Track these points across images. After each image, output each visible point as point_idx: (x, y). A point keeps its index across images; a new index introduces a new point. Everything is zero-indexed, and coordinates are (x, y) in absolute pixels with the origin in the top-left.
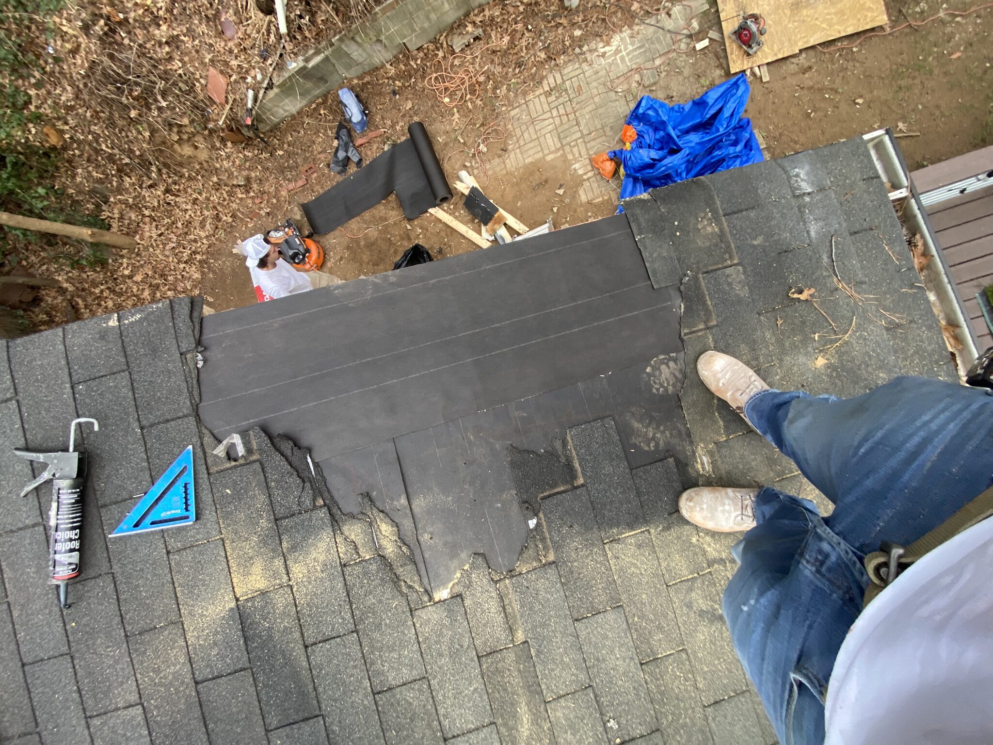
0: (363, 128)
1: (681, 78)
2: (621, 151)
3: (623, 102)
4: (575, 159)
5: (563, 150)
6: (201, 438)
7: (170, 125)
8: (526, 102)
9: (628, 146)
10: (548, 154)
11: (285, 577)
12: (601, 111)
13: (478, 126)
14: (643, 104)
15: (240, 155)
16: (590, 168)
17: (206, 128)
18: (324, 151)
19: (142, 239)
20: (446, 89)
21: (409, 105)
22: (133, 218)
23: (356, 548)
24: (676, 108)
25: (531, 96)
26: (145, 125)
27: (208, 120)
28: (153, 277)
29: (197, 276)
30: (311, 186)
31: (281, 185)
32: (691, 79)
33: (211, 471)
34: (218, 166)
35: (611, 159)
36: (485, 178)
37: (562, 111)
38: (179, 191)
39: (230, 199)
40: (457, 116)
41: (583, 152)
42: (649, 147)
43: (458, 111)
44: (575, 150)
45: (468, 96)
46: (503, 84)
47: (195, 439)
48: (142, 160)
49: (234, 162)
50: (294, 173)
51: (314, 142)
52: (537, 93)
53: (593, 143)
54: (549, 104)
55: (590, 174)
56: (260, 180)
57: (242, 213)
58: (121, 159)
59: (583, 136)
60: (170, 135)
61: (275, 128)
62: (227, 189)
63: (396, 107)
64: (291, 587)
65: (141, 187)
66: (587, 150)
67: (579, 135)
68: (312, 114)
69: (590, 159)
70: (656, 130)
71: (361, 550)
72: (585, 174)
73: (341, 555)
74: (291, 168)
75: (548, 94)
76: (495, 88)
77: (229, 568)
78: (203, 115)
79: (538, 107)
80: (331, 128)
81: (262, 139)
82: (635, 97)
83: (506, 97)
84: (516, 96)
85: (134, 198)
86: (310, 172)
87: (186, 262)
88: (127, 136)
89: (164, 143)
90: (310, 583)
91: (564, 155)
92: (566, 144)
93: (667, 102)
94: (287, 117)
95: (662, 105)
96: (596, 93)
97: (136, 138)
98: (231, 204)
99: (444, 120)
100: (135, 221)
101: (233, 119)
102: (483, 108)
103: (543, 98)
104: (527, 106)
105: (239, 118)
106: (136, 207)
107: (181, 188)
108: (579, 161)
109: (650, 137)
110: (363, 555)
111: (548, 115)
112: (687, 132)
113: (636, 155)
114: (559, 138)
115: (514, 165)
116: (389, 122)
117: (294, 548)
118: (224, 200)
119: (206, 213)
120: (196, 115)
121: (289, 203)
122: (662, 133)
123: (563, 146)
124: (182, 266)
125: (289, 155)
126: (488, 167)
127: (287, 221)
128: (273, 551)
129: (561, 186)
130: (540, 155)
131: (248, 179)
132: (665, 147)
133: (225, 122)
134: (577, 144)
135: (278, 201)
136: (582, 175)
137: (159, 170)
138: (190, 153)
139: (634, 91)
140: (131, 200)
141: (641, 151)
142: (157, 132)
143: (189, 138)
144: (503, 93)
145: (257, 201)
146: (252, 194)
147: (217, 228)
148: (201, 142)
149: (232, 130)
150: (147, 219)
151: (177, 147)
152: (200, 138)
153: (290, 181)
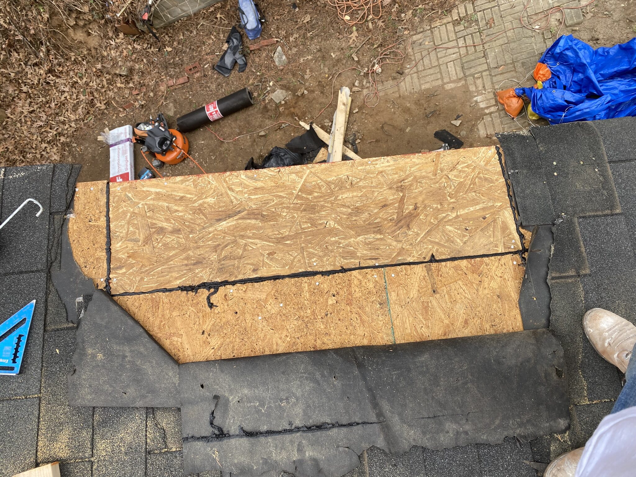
0: (255, 35)
1: (609, 21)
2: (531, 89)
3: (540, 39)
4: (477, 92)
5: (466, 80)
6: (47, 294)
7: (71, 11)
8: (431, 28)
9: (540, 85)
10: (448, 83)
11: (89, 451)
12: (513, 45)
13: (375, 46)
14: (562, 43)
15: (129, 46)
16: (493, 102)
17: (103, 17)
18: (213, 53)
19: (13, 113)
20: (348, 7)
21: (308, 18)
22: (10, 92)
23: (164, 437)
24: (600, 51)
25: (437, 24)
26: (46, 8)
27: (107, 11)
28: (13, 153)
29: (56, 157)
30: (191, 84)
31: (162, 80)
32: (622, 24)
33: (48, 328)
34: (105, 54)
35: (519, 97)
36: (375, 99)
37: (469, 42)
38: (61, 72)
39: (108, 87)
40: (355, 34)
41: (488, 85)
42: (565, 88)
43: (357, 30)
44: (479, 82)
45: (371, 17)
46: (410, 9)
47: (41, 294)
48: (34, 39)
49: (122, 52)
50: (177, 70)
51: (204, 43)
52: (445, 21)
53: (500, 78)
54: (456, 33)
55: (493, 109)
56: (143, 73)
57: (117, 102)
58: (14, 35)
59: (489, 69)
60: (67, 19)
61: (169, 26)
62: (108, 77)
63: (294, 19)
64: (92, 463)
65: (26, 64)
66: (493, 83)
67: (485, 67)
68: (208, 17)
69: (494, 93)
70: (574, 71)
71: (169, 440)
72: (487, 108)
73: (148, 440)
74: (175, 65)
75: (456, 23)
76: (400, 12)
77: (38, 429)
78: (103, 6)
79: (444, 36)
80: (224, 32)
81: (154, 35)
82: (554, 36)
83: (411, 21)
84: (421, 21)
85: (16, 74)
86: (193, 71)
87: (49, 143)
88: (27, 15)
89: (60, 26)
90: (111, 463)
91: (466, 86)
92: (470, 75)
93: (591, 43)
94: (183, 16)
95: (586, 47)
96: (510, 27)
97: (35, 18)
98: (108, 92)
99: (340, 37)
100: (11, 95)
101: (131, 13)
102: (384, 29)
103: (450, 27)
104: (432, 32)
105: (137, 13)
106: (16, 82)
107: (65, 70)
108: (482, 94)
109: (567, 78)
110: (170, 446)
111: (453, 44)
112: (612, 77)
113: (548, 94)
114: (463, 67)
115: (408, 89)
116: (284, 33)
117: (104, 423)
118: (103, 87)
119: (82, 97)
120: (97, 4)
121: (166, 98)
122: (581, 76)
123: (465, 76)
124: (44, 145)
125: (177, 52)
126: (379, 88)
127: (159, 116)
128: (85, 421)
129: (458, 118)
130: (440, 82)
131: (131, 70)
132: (583, 90)
133: (123, 15)
134: (482, 76)
135: (155, 95)
136: (483, 109)
137: (48, 51)
138: (82, 39)
139: (554, 29)
140: (13, 75)
141: (554, 91)
142: (56, 15)
143: (85, 25)
144: (407, 17)
145: (135, 92)
146: (131, 85)
147: (88, 113)
148: (95, 31)
149: (127, 23)
150: (23, 95)
151: (71, 31)
152: (95, 26)
153: (171, 77)
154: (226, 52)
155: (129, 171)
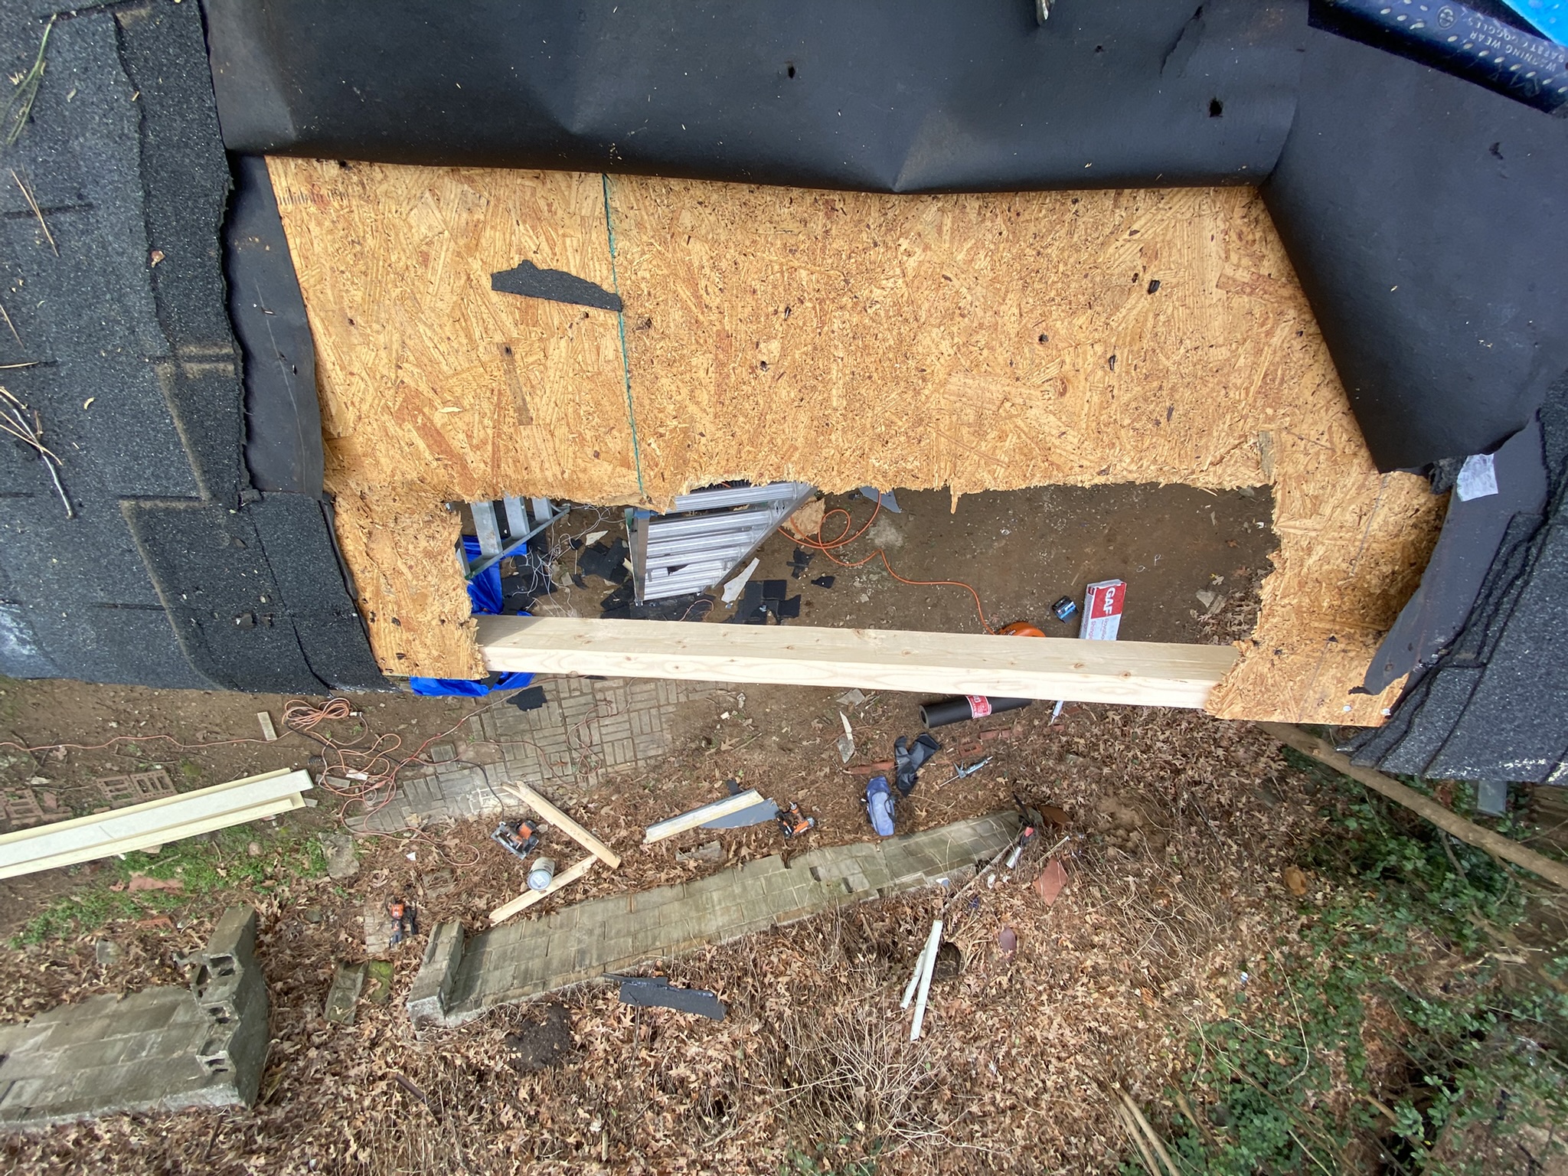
7: (1134, 852)
8: (636, 761)
15: (1057, 791)
17: (1089, 836)
18: (939, 767)
22: (1242, 750)
26: (1167, 860)
27: (1081, 844)
30: (977, 728)
31: (1018, 739)
34: (1094, 786)
38: (1162, 768)
39: (1098, 739)
48: (1192, 819)
49: (1070, 785)
54: (603, 751)
56: (1044, 753)
57: (1089, 717)
58: (1220, 827)
60: (1141, 840)
61: (995, 811)
62: (1096, 754)
65: (1211, 785)
68: (938, 815)
74: (996, 757)
75: (601, 764)
78: (1085, 852)
79: (619, 750)
80: (920, 792)
81: (1019, 802)
84: (649, 772)
85: (1227, 775)
86: (971, 746)
88: (1198, 853)
89: (1153, 833)
94: (974, 820)
97: (1186, 847)
98: (1099, 734)
100: (1243, 746)
101: (1048, 839)
103: (610, 761)
104: (635, 756)
105: (1040, 837)
106: (1230, 762)
107: (1157, 771)
111: (607, 738)
116: (837, 780)
118: (1105, 742)
119: (1139, 731)
120: (1095, 855)
121: (1016, 714)
125: (990, 774)
131: (1061, 759)
133: (1061, 837)
135: (1031, 721)
137: (1175, 800)
138: (1124, 810)
140: (1233, 774)
142: (1156, 848)
143: (1117, 828)
145: (1061, 728)
146: (1064, 739)
148: (1103, 820)
149: (1055, 825)
150: (1224, 743)
151: (1138, 823)
152: (1102, 824)
153: (1004, 743)
154: (921, 766)
155: (1090, 620)
